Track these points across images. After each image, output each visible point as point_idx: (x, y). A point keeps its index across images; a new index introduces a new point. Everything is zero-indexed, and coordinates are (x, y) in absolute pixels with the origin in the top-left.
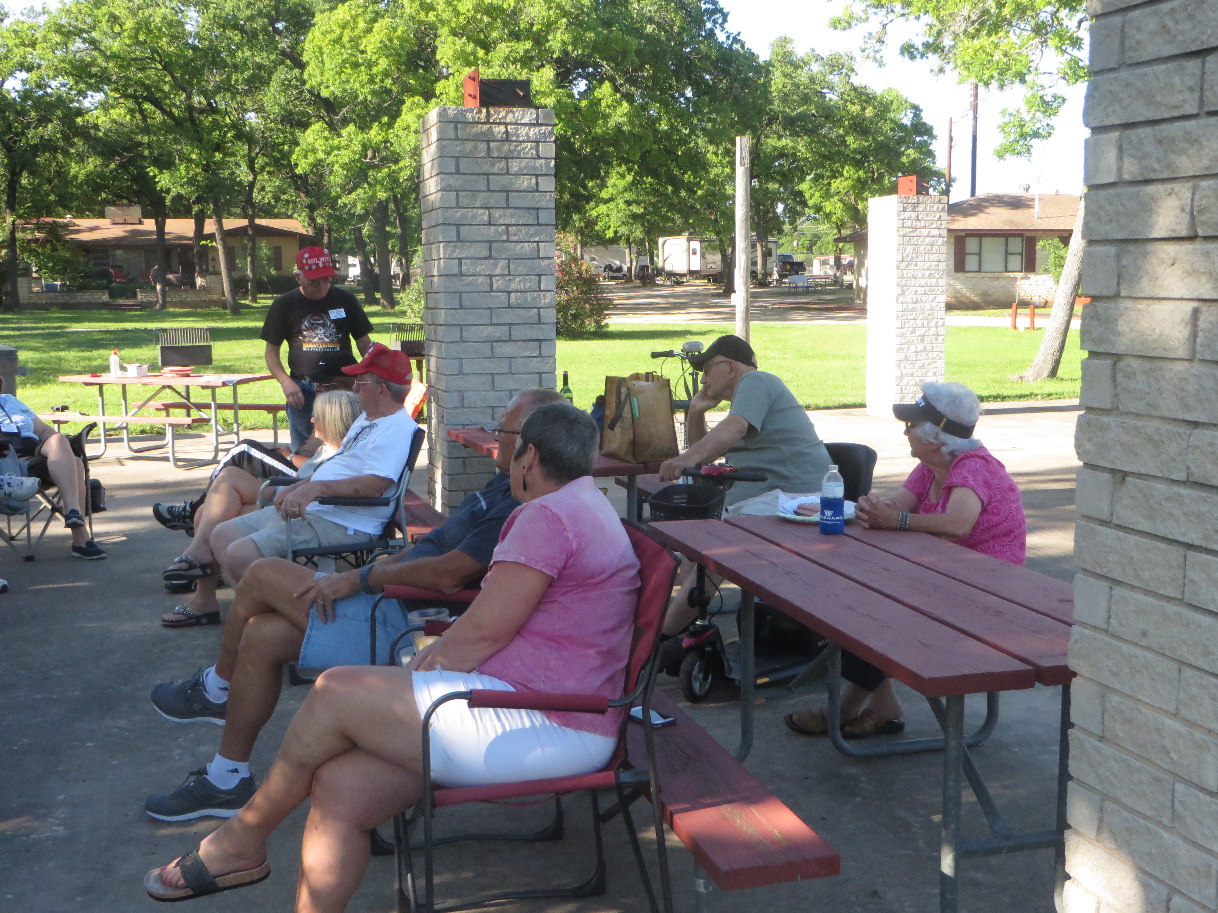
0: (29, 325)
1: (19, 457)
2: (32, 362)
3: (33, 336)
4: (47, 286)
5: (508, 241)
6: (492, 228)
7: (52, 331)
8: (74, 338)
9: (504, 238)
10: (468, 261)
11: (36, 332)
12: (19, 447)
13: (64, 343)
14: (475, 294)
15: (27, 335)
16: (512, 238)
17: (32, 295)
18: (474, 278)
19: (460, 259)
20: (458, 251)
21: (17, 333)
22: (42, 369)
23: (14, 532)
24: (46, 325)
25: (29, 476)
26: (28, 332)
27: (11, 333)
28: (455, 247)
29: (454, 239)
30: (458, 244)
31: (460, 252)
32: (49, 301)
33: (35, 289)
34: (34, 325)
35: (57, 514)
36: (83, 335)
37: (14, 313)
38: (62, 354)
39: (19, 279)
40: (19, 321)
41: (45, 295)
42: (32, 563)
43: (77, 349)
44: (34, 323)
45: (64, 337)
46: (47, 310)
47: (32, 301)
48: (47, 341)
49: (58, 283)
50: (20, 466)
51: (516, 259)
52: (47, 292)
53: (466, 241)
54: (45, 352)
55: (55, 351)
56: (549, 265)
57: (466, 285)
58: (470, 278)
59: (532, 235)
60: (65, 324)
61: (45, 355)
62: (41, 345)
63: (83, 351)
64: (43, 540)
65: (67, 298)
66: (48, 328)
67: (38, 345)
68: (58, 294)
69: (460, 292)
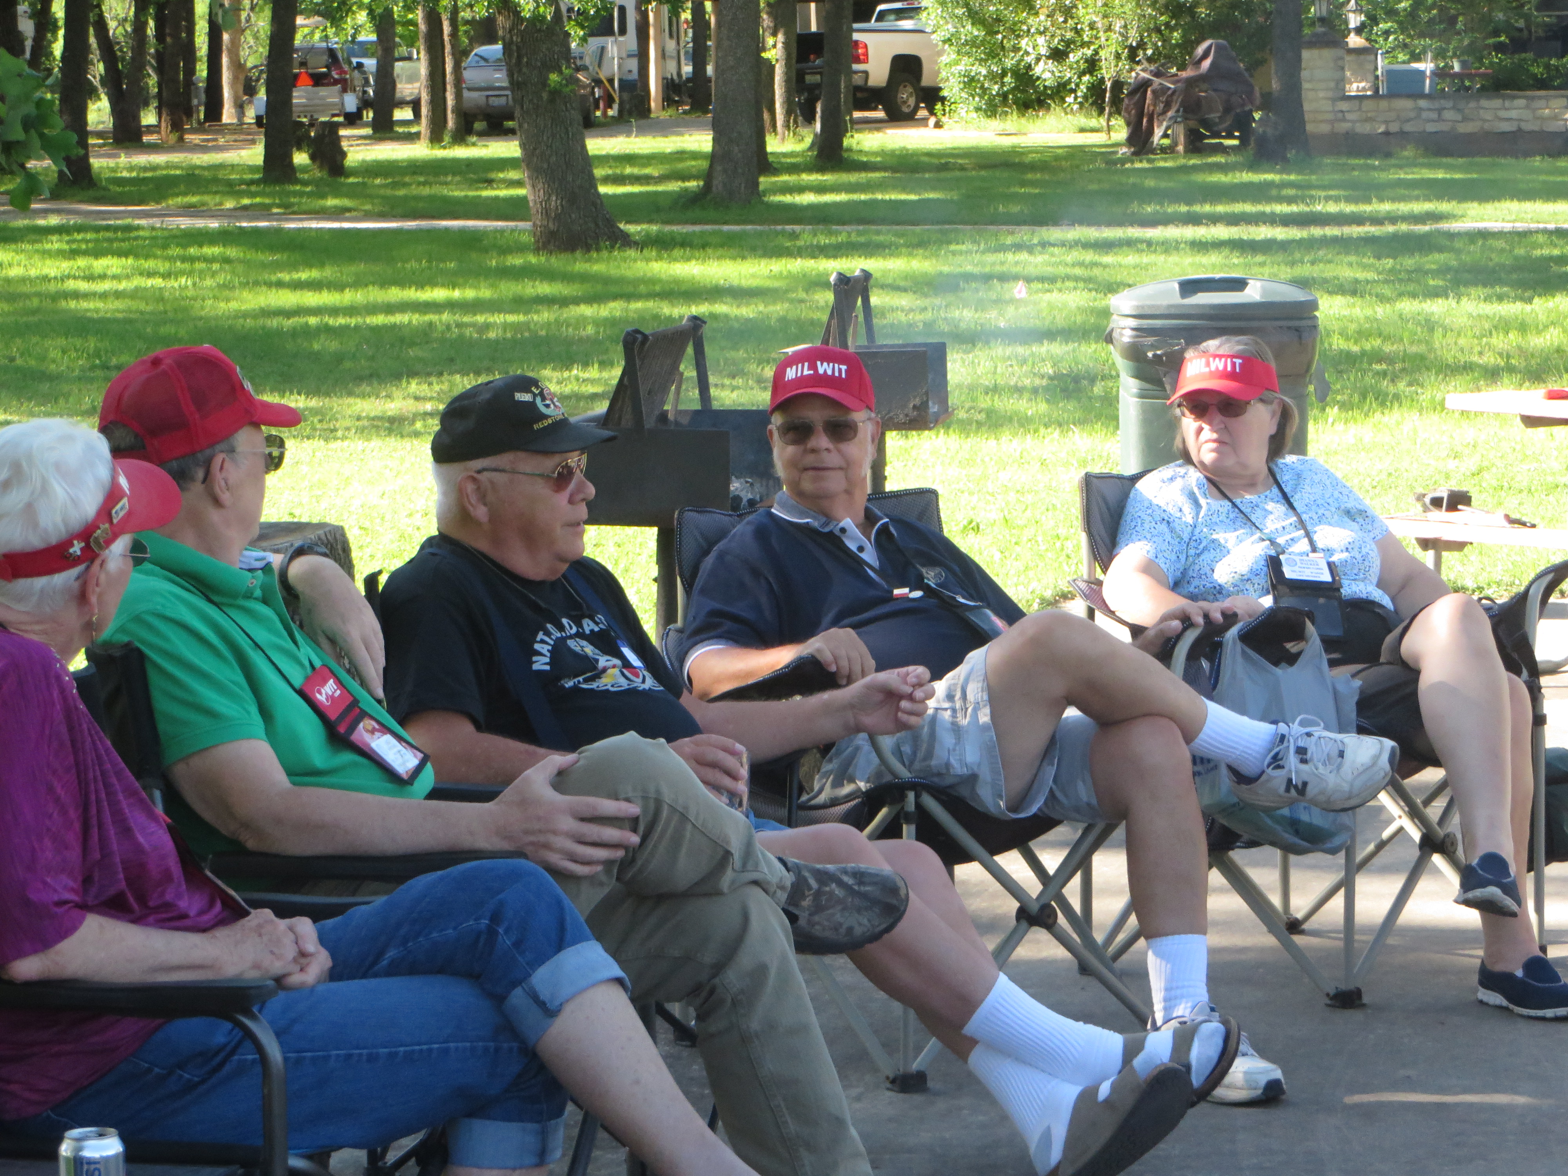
0: (1332, 208)
1: (1332, 663)
2: (1343, 333)
3: (1344, 244)
4: (1390, 74)
7: (1404, 227)
8: (1473, 253)
11: (1356, 231)
12: (1336, 632)
13: (1442, 271)
15: (1326, 242)
17: (1344, 106)
21: (1295, 233)
22: (1377, 357)
23: (1300, 905)
24: (1386, 207)
25: (1361, 730)
26: (1331, 231)
27: (1280, 233)
32: (1394, 128)
33: (1355, 88)
34: (1349, 208)
35: (1437, 859)
36: (1500, 244)
37: (1286, 165)
38: (1436, 307)
39: (1306, 54)
40: (1302, 192)
41: (1384, 104)
42: (1355, 1016)
43: (1481, 291)
44: (1348, 200)
45: (1441, 249)
46: (1388, 155)
47: (1344, 127)
48: (1389, 263)
49: (1427, 66)
50: (1336, 694)
52: (1392, 95)
54: (1382, 299)
55: (1414, 296)
60: (1444, 207)
61: (1382, 311)
62: (1371, 275)
63: (1500, 298)
64: (1391, 941)
65: (1449, 115)
66: (1393, 219)
67: (1361, 275)
68: (1422, 103)
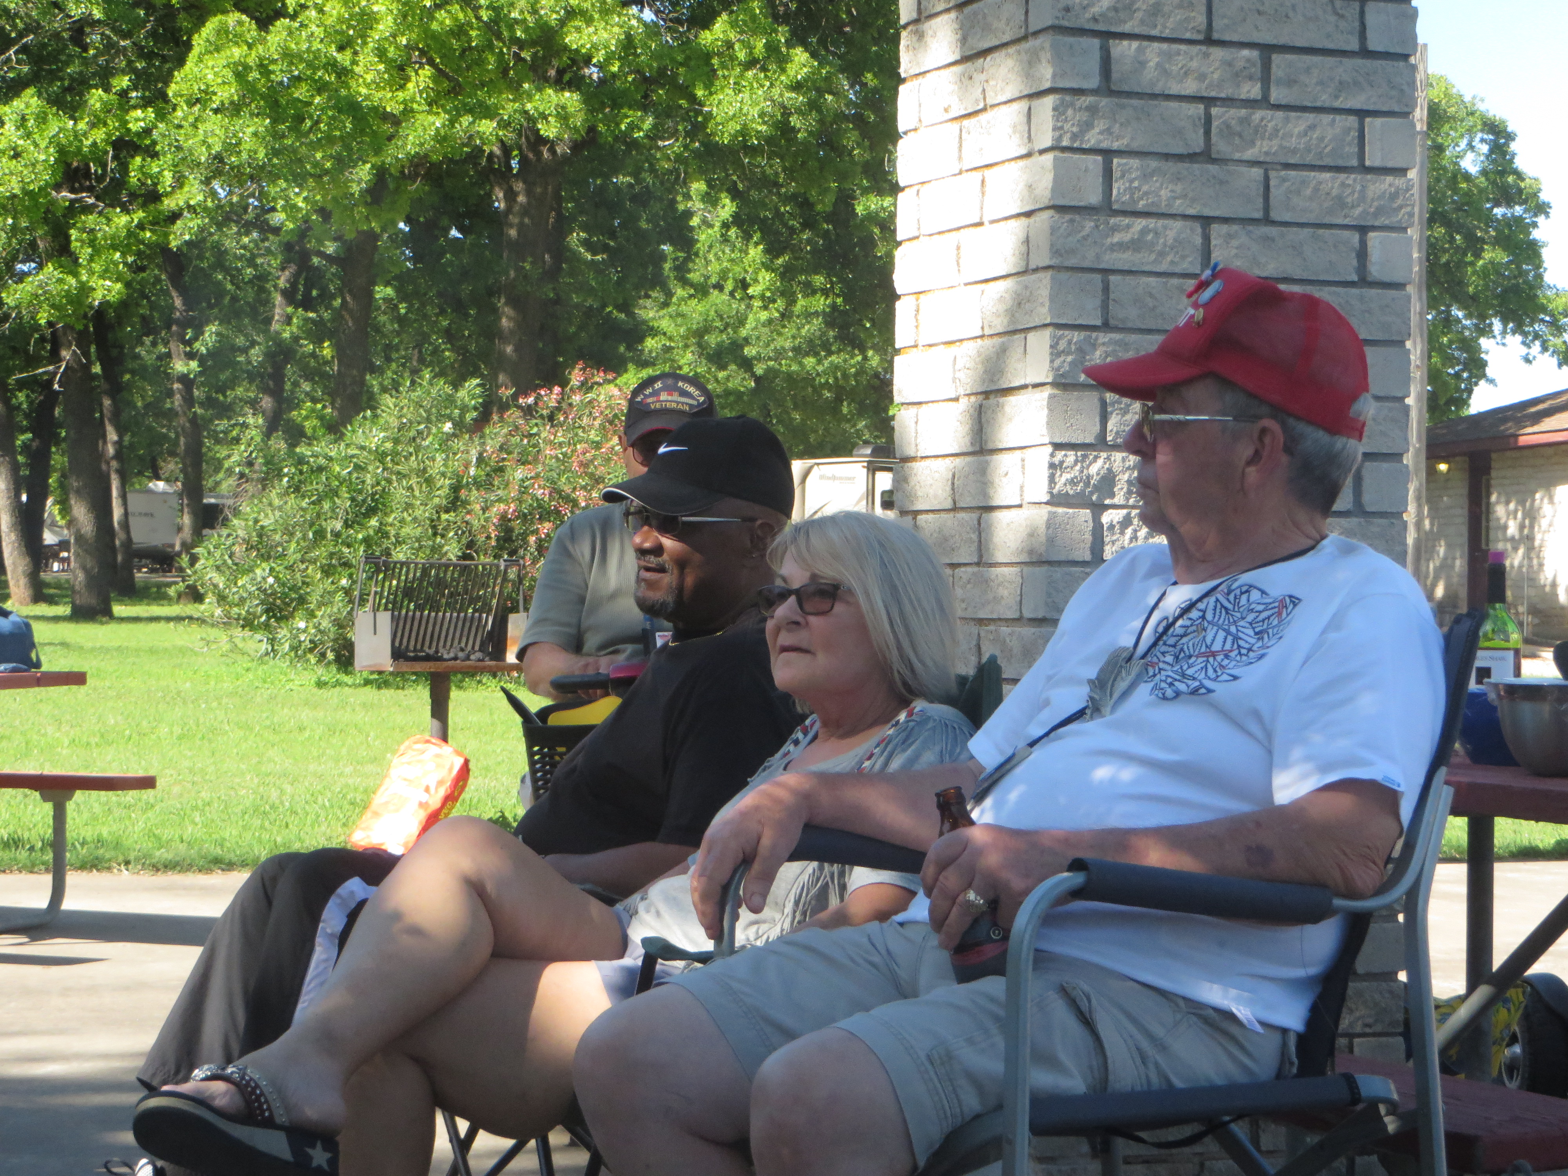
5: (1264, 102)
6: (1218, 53)
9: (1254, 90)
10: (1135, 163)
14: (1152, 280)
16: (1277, 95)
18: (1151, 223)
19: (1107, 154)
20: (1100, 125)
28: (1092, 110)
29: (1094, 82)
30: (1104, 102)
31: (1108, 131)
51: (1287, 166)
53: (1130, 94)
56: (1394, 196)
57: (1122, 246)
58: (1140, 224)
59: (1342, 86)
69: (1106, 272)
